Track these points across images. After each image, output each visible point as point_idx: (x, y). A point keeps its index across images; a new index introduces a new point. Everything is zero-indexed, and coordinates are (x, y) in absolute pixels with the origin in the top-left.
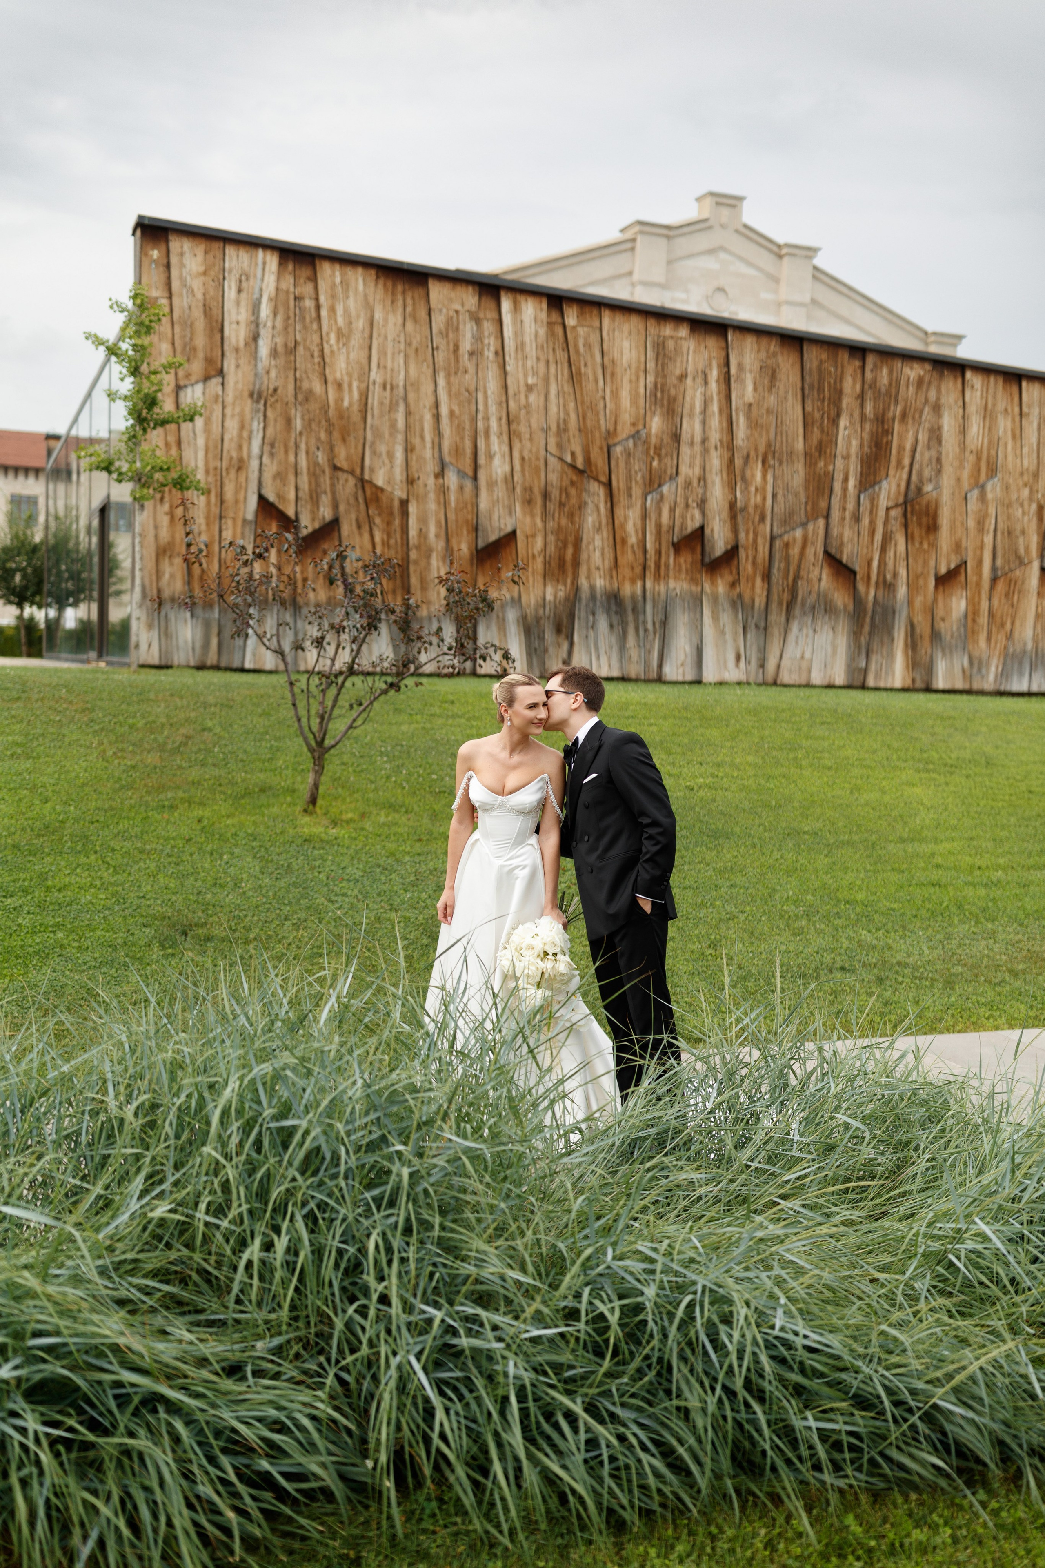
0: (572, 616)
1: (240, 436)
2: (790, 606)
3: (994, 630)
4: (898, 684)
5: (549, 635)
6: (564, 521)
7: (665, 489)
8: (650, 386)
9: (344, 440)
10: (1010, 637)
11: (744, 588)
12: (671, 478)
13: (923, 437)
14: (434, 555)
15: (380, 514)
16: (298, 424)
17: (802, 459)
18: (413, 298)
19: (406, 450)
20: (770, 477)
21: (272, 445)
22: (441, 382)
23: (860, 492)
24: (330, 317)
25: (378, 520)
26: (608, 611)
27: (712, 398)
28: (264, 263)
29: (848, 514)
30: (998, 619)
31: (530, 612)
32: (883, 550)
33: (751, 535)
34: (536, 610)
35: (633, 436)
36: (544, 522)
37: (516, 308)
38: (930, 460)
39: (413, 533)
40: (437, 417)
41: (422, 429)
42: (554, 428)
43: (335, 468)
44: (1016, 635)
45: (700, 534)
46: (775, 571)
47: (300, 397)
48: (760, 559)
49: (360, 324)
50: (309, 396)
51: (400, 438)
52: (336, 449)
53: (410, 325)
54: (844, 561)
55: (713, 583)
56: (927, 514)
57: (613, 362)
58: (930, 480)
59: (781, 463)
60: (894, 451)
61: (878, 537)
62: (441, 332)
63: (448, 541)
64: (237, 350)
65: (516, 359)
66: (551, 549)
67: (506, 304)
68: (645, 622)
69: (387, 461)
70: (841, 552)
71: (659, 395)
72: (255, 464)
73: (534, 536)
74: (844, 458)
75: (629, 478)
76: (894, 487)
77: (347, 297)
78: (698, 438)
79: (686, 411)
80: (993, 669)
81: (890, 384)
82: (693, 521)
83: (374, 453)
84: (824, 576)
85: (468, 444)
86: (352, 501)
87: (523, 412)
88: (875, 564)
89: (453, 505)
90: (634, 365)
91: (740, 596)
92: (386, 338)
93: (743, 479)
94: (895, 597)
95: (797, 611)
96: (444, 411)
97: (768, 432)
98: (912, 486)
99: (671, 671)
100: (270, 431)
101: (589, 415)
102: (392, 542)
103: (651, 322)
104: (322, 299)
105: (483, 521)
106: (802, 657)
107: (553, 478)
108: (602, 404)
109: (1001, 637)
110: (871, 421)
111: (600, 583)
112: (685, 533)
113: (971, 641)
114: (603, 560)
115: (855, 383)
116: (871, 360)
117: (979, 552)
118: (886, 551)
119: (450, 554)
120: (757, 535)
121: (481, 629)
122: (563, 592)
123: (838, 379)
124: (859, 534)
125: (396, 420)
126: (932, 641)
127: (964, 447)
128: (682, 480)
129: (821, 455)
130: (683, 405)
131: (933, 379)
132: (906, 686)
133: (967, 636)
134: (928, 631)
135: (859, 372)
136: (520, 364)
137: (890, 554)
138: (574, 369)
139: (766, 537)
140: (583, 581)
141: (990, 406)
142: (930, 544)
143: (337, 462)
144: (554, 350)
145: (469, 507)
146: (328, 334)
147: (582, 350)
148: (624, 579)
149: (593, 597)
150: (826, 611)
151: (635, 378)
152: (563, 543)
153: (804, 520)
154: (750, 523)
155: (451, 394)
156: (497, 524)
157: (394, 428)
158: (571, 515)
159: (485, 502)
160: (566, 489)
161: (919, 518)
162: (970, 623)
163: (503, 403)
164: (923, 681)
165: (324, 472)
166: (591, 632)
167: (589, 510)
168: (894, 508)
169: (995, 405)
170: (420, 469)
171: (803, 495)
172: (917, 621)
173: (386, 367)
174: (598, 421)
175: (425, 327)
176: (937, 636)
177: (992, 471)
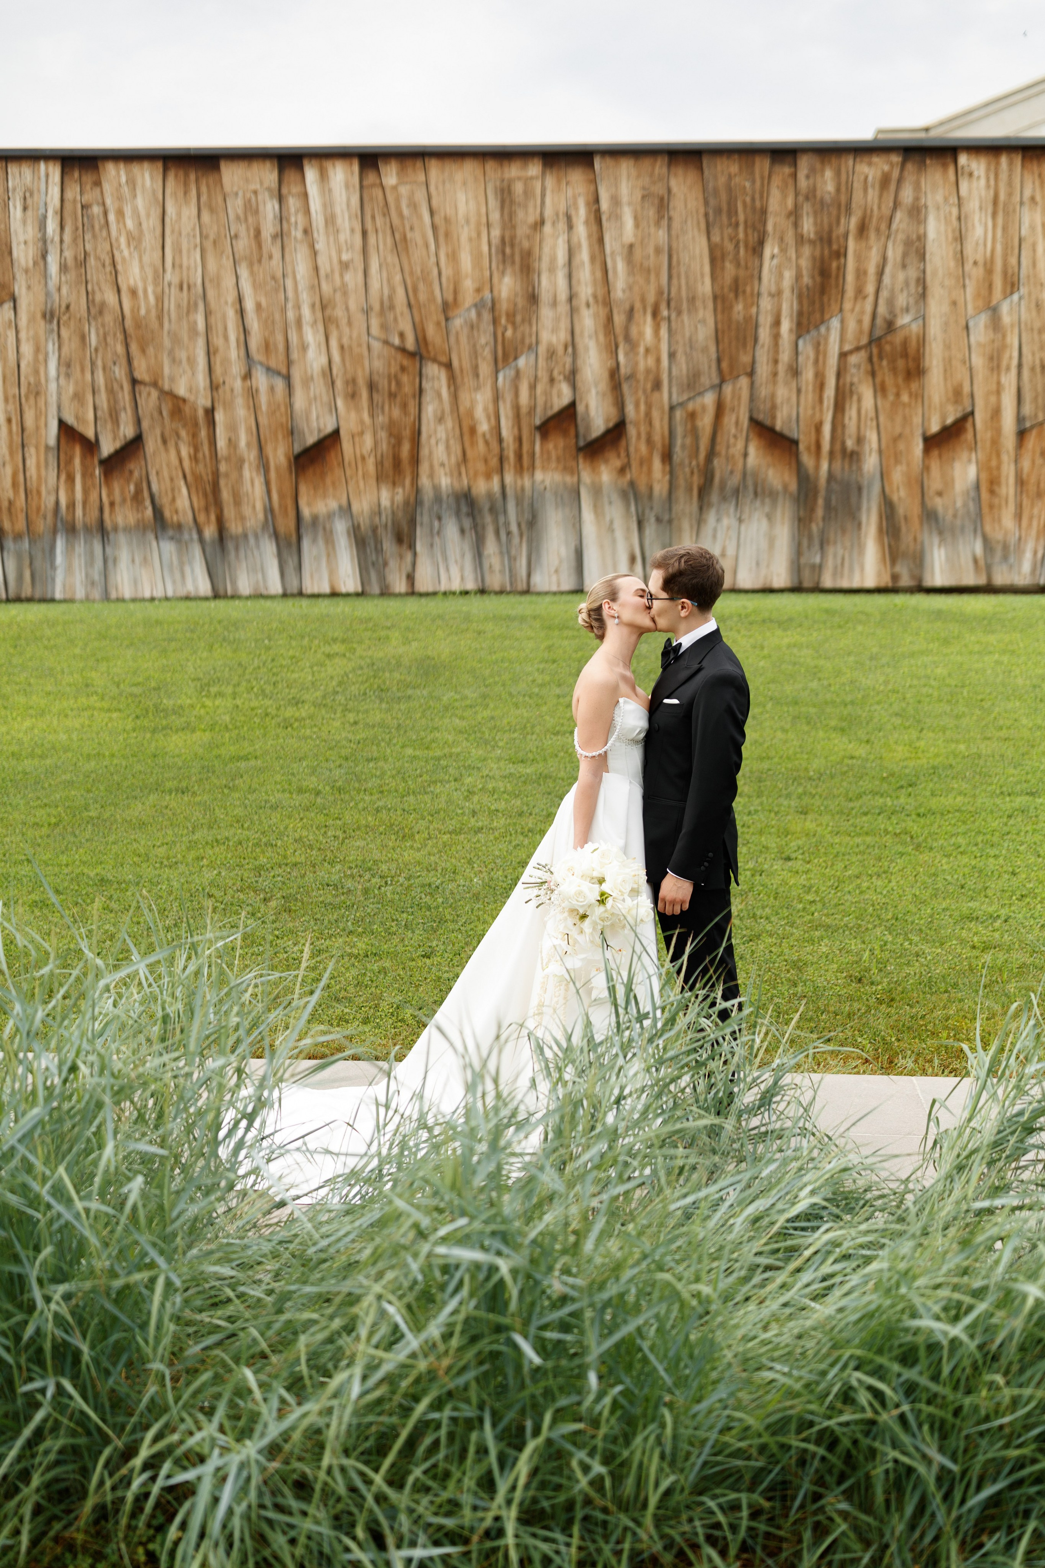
0: (413, 522)
1: (36, 360)
2: (704, 492)
3: (1025, 502)
4: (870, 582)
5: (389, 545)
6: (396, 413)
7: (522, 362)
8: (496, 241)
9: (143, 351)
11: (634, 472)
12: (530, 347)
13: (894, 253)
14: (246, 466)
15: (185, 426)
16: (94, 340)
17: (710, 305)
18: (208, 186)
19: (208, 353)
20: (664, 332)
21: (68, 365)
22: (244, 273)
23: (799, 337)
24: (118, 222)
25: (183, 433)
26: (458, 513)
27: (579, 245)
28: (47, 176)
29: (781, 368)
30: (1032, 488)
31: (364, 523)
32: (839, 407)
33: (642, 407)
34: (370, 519)
35: (476, 305)
36: (372, 416)
37: (323, 176)
38: (907, 283)
39: (221, 443)
40: (241, 312)
41: (226, 329)
42: (377, 307)
43: (134, 382)
45: (569, 413)
46: (678, 449)
47: (93, 311)
48: (657, 438)
49: (151, 223)
50: (102, 308)
51: (201, 343)
52: (136, 363)
53: (206, 217)
54: (778, 427)
55: (595, 470)
56: (905, 354)
57: (447, 220)
58: (907, 310)
59: (679, 313)
60: (850, 278)
61: (830, 392)
62: (238, 218)
63: (261, 448)
64: (27, 271)
65: (327, 234)
66: (384, 446)
67: (311, 173)
68: (507, 524)
69: (187, 368)
70: (774, 417)
71: (508, 250)
72: (53, 387)
73: (362, 433)
74: (771, 295)
75: (475, 354)
76: (852, 325)
77: (135, 196)
78: (563, 295)
79: (545, 265)
80: (1028, 555)
81: (838, 190)
82: (563, 396)
83: (174, 361)
84: (752, 450)
85: (280, 338)
86: (156, 415)
87: (338, 296)
88: (827, 429)
89: (264, 407)
90: (473, 220)
91: (632, 484)
92: (180, 234)
93: (627, 338)
94: (860, 469)
95: (714, 497)
96: (249, 305)
97: (658, 275)
98: (879, 321)
99: (541, 581)
100: (65, 350)
101: (421, 286)
102: (200, 455)
103: (490, 165)
104: (108, 201)
105: (302, 424)
107: (378, 365)
108: (435, 272)
110: (812, 242)
111: (445, 482)
112: (550, 413)
113: (987, 520)
114: (449, 455)
115: (785, 197)
116: (804, 163)
117: (993, 399)
118: (843, 410)
119: (264, 464)
120: (649, 406)
121: (306, 544)
122: (400, 495)
123: (757, 196)
124: (799, 391)
125: (195, 323)
126: (921, 524)
127: (961, 258)
128: (542, 349)
129: (736, 296)
130: (540, 258)
131: (906, 173)
132: (882, 584)
133: (980, 514)
134: (915, 510)
135: (790, 181)
136: (332, 239)
137: (851, 413)
138: (397, 236)
139: (662, 408)
140: (425, 481)
141: (1002, 197)
142: (911, 395)
143: (138, 375)
144: (373, 217)
145: (283, 409)
146: (117, 240)
147: (406, 211)
148: (476, 474)
149: (438, 499)
150: (756, 494)
151: (474, 235)
152: (396, 439)
153: (716, 381)
154: (640, 393)
155: (255, 286)
156: (315, 424)
157: (193, 331)
158: (404, 406)
159: (299, 401)
160: (396, 376)
161: (892, 361)
162: (985, 495)
163: (316, 287)
164: (913, 577)
165: (122, 388)
166: (437, 539)
167: (428, 397)
168: (851, 352)
169: (1010, 195)
170: (225, 373)
171: (713, 349)
172: (895, 498)
173: (181, 266)
174: (432, 292)
175: (222, 215)
176: (930, 516)
177: (1013, 285)
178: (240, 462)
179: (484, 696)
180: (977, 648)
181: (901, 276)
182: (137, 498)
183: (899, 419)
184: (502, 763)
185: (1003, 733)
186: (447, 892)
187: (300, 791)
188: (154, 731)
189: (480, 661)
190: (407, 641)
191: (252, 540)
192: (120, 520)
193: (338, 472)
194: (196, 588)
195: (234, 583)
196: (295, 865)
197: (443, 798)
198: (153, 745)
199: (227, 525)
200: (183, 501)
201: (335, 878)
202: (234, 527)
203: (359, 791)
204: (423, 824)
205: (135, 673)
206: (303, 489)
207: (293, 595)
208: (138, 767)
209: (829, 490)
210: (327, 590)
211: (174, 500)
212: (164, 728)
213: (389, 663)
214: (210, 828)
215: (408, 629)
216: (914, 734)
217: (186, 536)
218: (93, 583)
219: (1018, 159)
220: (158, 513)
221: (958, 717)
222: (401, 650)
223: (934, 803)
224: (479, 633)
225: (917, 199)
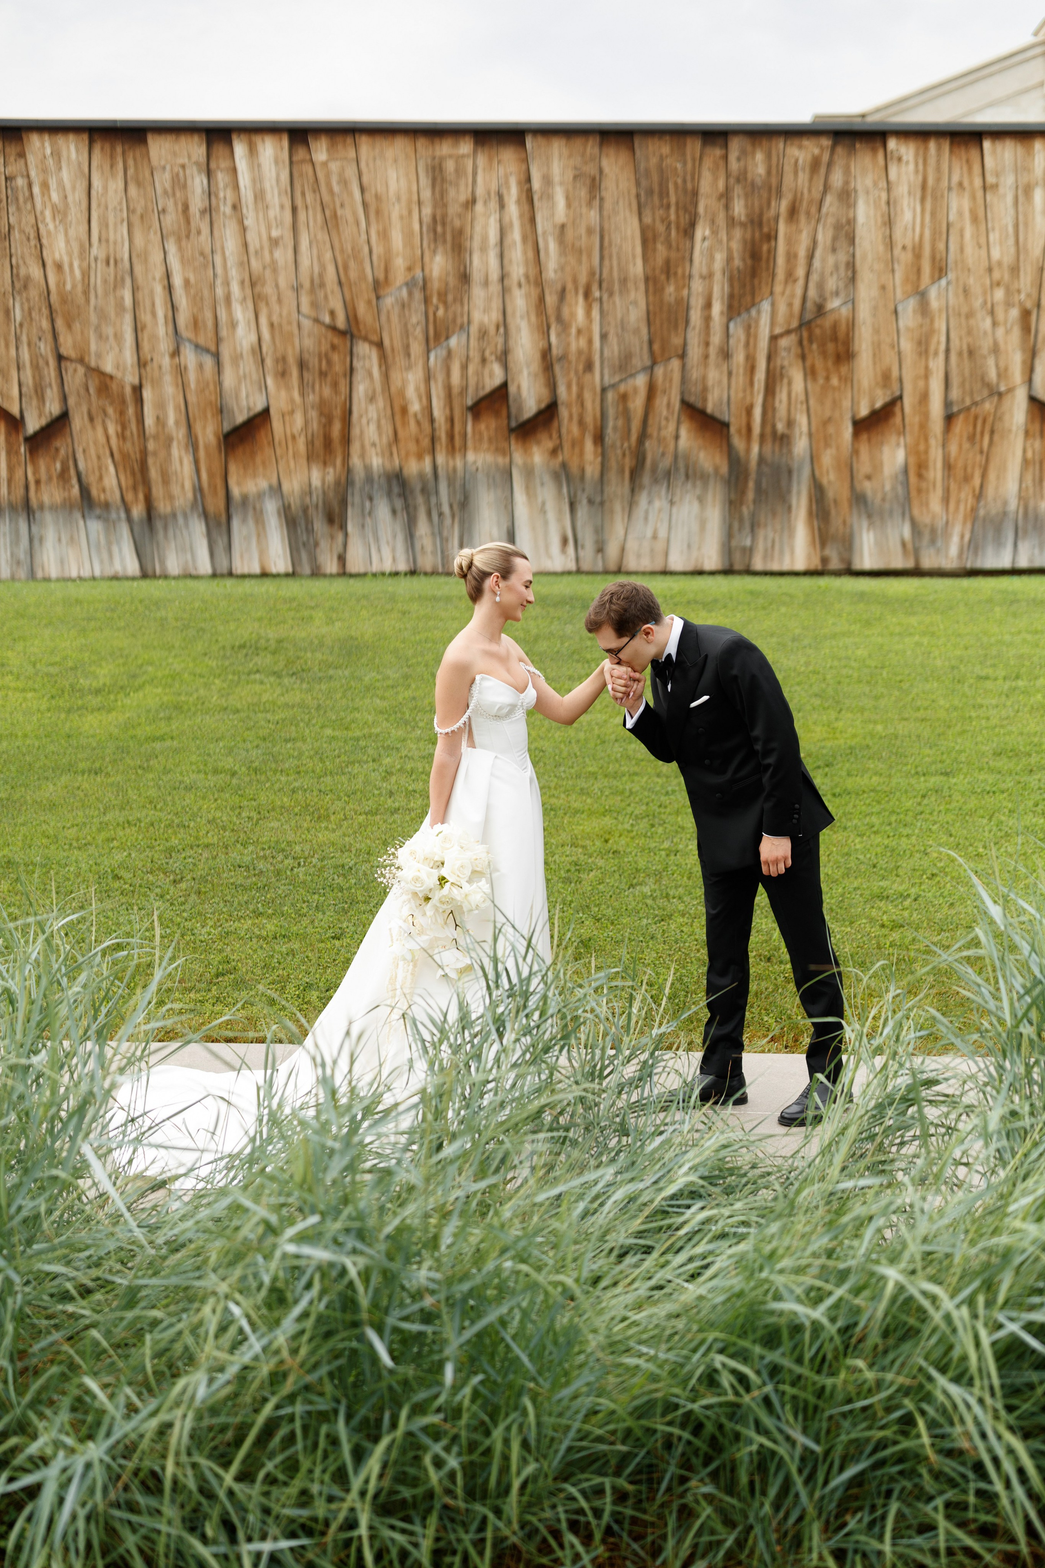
0: (344, 503)
2: (635, 474)
3: (953, 486)
4: (800, 566)
5: (319, 525)
6: (327, 392)
7: (453, 342)
8: (427, 219)
9: (69, 326)
10: (979, 496)
11: (566, 453)
12: (461, 327)
13: (824, 236)
14: (175, 444)
15: (112, 403)
16: (18, 315)
17: (642, 286)
18: (135, 160)
19: (136, 330)
20: (596, 313)
22: (172, 248)
23: (730, 319)
24: (43, 195)
25: (110, 411)
26: (389, 494)
27: (511, 224)
29: (713, 351)
30: (959, 472)
31: (295, 503)
32: (770, 390)
33: (574, 389)
34: (302, 499)
35: (407, 284)
36: (302, 394)
37: (252, 151)
38: (836, 267)
39: (149, 421)
40: (170, 288)
41: (153, 305)
42: (307, 284)
43: (60, 358)
44: (990, 491)
45: (501, 393)
46: (609, 430)
47: (17, 285)
48: (589, 419)
49: (77, 196)
50: (27, 282)
51: (128, 318)
52: (61, 339)
53: (133, 190)
54: (709, 409)
55: (527, 451)
56: (835, 338)
57: (378, 197)
58: (837, 294)
59: (611, 294)
60: (781, 261)
62: (165, 192)
63: (189, 427)
65: (256, 210)
66: (315, 425)
67: (240, 148)
68: (439, 505)
69: (114, 344)
70: (705, 400)
71: (439, 229)
73: (292, 412)
74: (703, 277)
75: (406, 334)
76: (782, 308)
77: (60, 169)
78: (495, 275)
79: (476, 243)
80: (955, 540)
81: (769, 173)
82: (494, 376)
83: (100, 337)
84: (683, 433)
85: (208, 315)
86: (82, 392)
87: (268, 273)
88: (757, 412)
89: (193, 386)
90: (404, 198)
91: (564, 465)
92: (107, 208)
93: (559, 319)
94: (790, 452)
95: (646, 479)
96: (177, 281)
97: (590, 256)
98: (809, 305)
101: (352, 264)
102: (128, 433)
103: (422, 142)
104: (33, 173)
105: (231, 402)
106: (655, 537)
107: (308, 343)
108: (366, 250)
109: (966, 496)
110: (743, 225)
111: (376, 462)
112: (482, 393)
113: (915, 503)
114: (380, 435)
115: (716, 179)
116: (735, 145)
117: (921, 383)
118: (773, 394)
119: (192, 443)
120: (581, 388)
121: (236, 523)
122: (331, 475)
123: (689, 178)
124: (730, 374)
125: (122, 298)
126: (851, 506)
127: (890, 243)
128: (474, 329)
129: (668, 278)
130: (471, 237)
131: (836, 157)
132: (812, 567)
133: (908, 498)
134: (845, 493)
135: (722, 163)
136: (261, 215)
137: (782, 396)
138: (327, 213)
139: (593, 389)
140: (356, 461)
141: (931, 182)
142: (840, 379)
143: (63, 351)
144: (303, 194)
145: (212, 387)
146: (42, 213)
147: (336, 188)
148: (407, 455)
149: (369, 479)
150: (687, 476)
151: (405, 213)
152: (327, 419)
153: (648, 363)
154: (572, 374)
155: (183, 261)
156: (244, 403)
157: (120, 307)
158: (335, 385)
159: (229, 379)
160: (326, 355)
161: (823, 345)
162: (913, 479)
163: (245, 263)
164: (842, 560)
165: (47, 364)
166: (368, 520)
167: (359, 376)
168: (781, 335)
169: (938, 180)
170: (153, 349)
171: (644, 331)
172: (825, 481)
173: (107, 241)
174: (363, 270)
175: (149, 189)
176: (859, 500)
177: (941, 270)
178: (169, 440)
179: (406, 677)
180: (897, 630)
181: (831, 260)
182: (63, 476)
183: (828, 403)
184: (421, 744)
185: (921, 714)
186: (361, 873)
187: (216, 771)
188: (69, 711)
189: (403, 642)
190: (330, 621)
191: (181, 520)
192: (46, 499)
193: (268, 451)
194: (124, 568)
195: (162, 562)
196: (207, 846)
197: (361, 778)
198: (68, 725)
199: (156, 504)
200: (110, 480)
201: (247, 859)
202: (162, 507)
203: (275, 771)
204: (339, 804)
205: (52, 652)
206: (233, 468)
207: (222, 576)
208: (51, 748)
209: (759, 473)
210: (257, 570)
211: (101, 478)
212: (79, 709)
213: (312, 643)
214: (122, 809)
215: (332, 609)
216: (833, 715)
217: (114, 515)
218: (18, 563)
219: (946, 145)
220: (85, 491)
221: (876, 698)
222: (324, 630)
223: (850, 783)
224: (404, 613)
225: (847, 183)
